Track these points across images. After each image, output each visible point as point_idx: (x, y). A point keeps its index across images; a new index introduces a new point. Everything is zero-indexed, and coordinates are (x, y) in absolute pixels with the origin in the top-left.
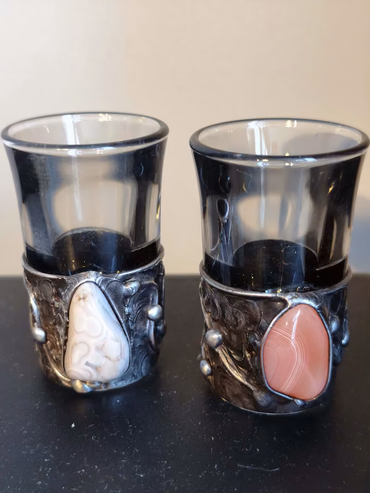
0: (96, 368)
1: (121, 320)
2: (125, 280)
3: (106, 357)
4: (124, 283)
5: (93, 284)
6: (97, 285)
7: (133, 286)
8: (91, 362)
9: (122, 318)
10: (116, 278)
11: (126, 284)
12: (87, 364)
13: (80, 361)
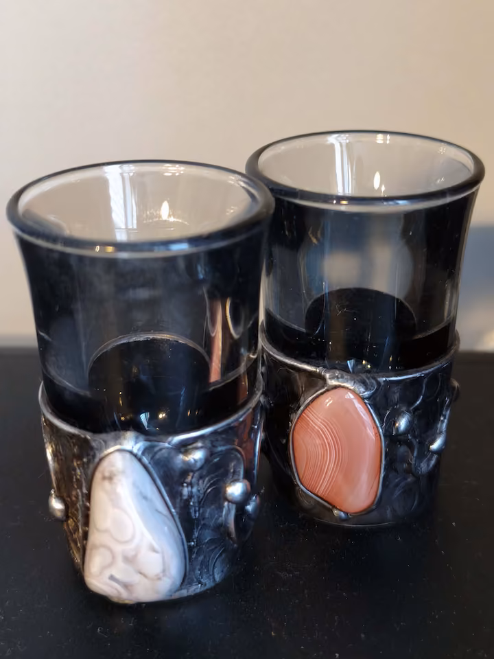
0: (126, 586)
1: (173, 510)
2: (184, 447)
3: (141, 573)
4: (183, 450)
5: (128, 455)
6: (135, 456)
7: (197, 456)
8: (118, 576)
9: (175, 508)
10: (169, 443)
11: (186, 452)
12: (112, 578)
13: (101, 573)
